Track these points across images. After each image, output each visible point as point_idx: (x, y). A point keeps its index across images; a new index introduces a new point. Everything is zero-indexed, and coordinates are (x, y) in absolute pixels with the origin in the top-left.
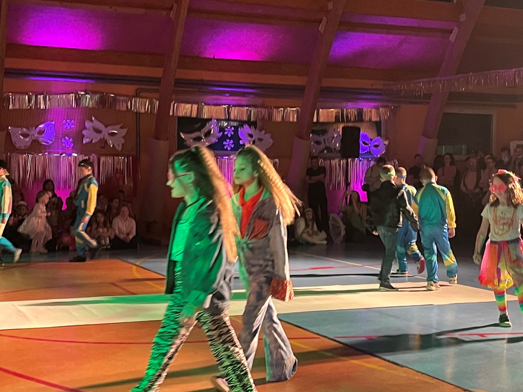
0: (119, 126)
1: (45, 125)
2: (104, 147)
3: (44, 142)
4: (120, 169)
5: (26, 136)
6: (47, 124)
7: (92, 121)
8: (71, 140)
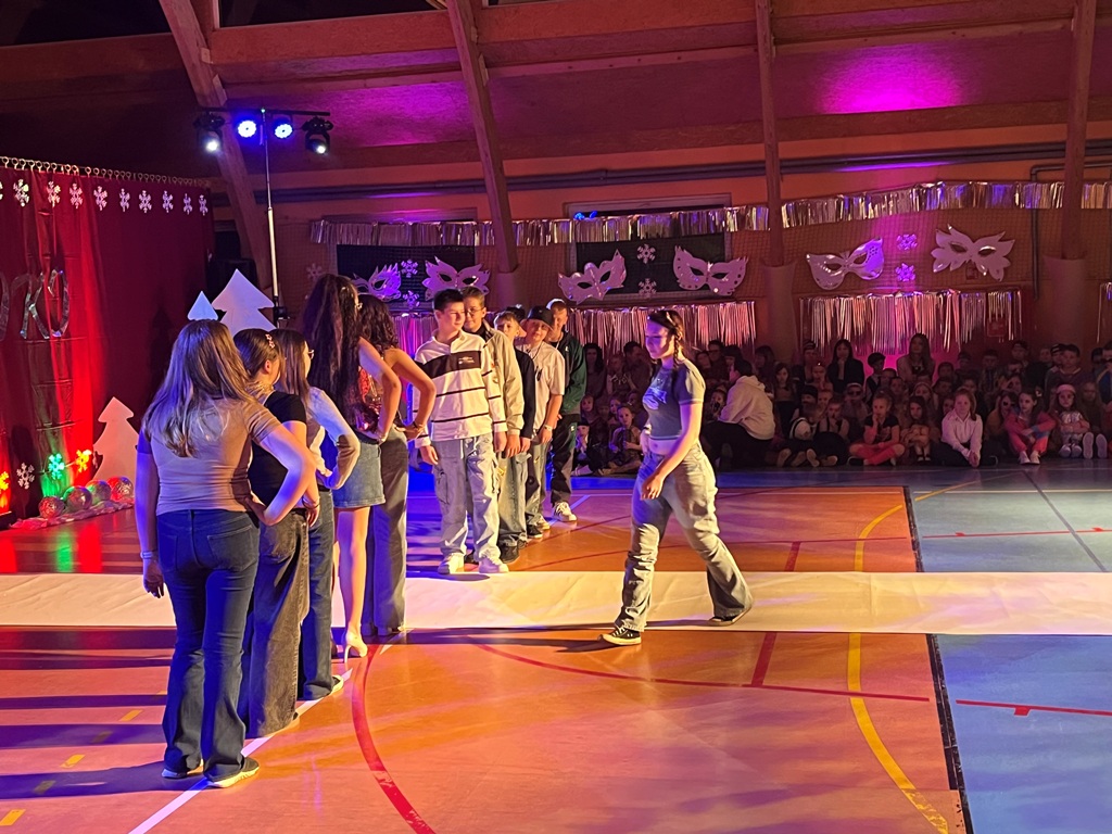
0: (998, 237)
1: (867, 247)
2: (972, 277)
3: (865, 275)
4: (999, 315)
5: (835, 267)
6: (872, 244)
7: (948, 232)
8: (911, 269)
